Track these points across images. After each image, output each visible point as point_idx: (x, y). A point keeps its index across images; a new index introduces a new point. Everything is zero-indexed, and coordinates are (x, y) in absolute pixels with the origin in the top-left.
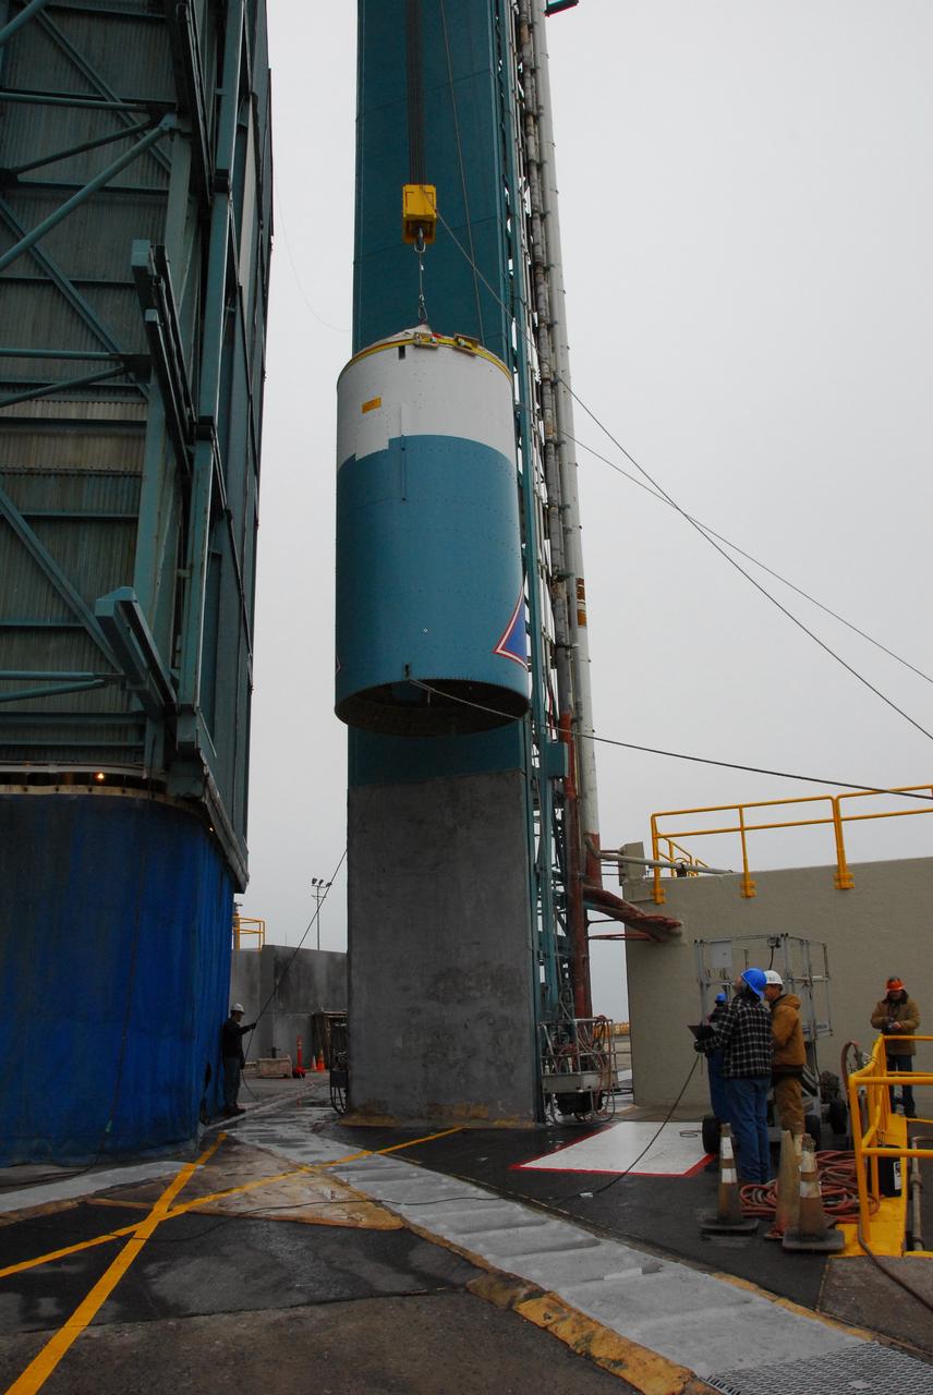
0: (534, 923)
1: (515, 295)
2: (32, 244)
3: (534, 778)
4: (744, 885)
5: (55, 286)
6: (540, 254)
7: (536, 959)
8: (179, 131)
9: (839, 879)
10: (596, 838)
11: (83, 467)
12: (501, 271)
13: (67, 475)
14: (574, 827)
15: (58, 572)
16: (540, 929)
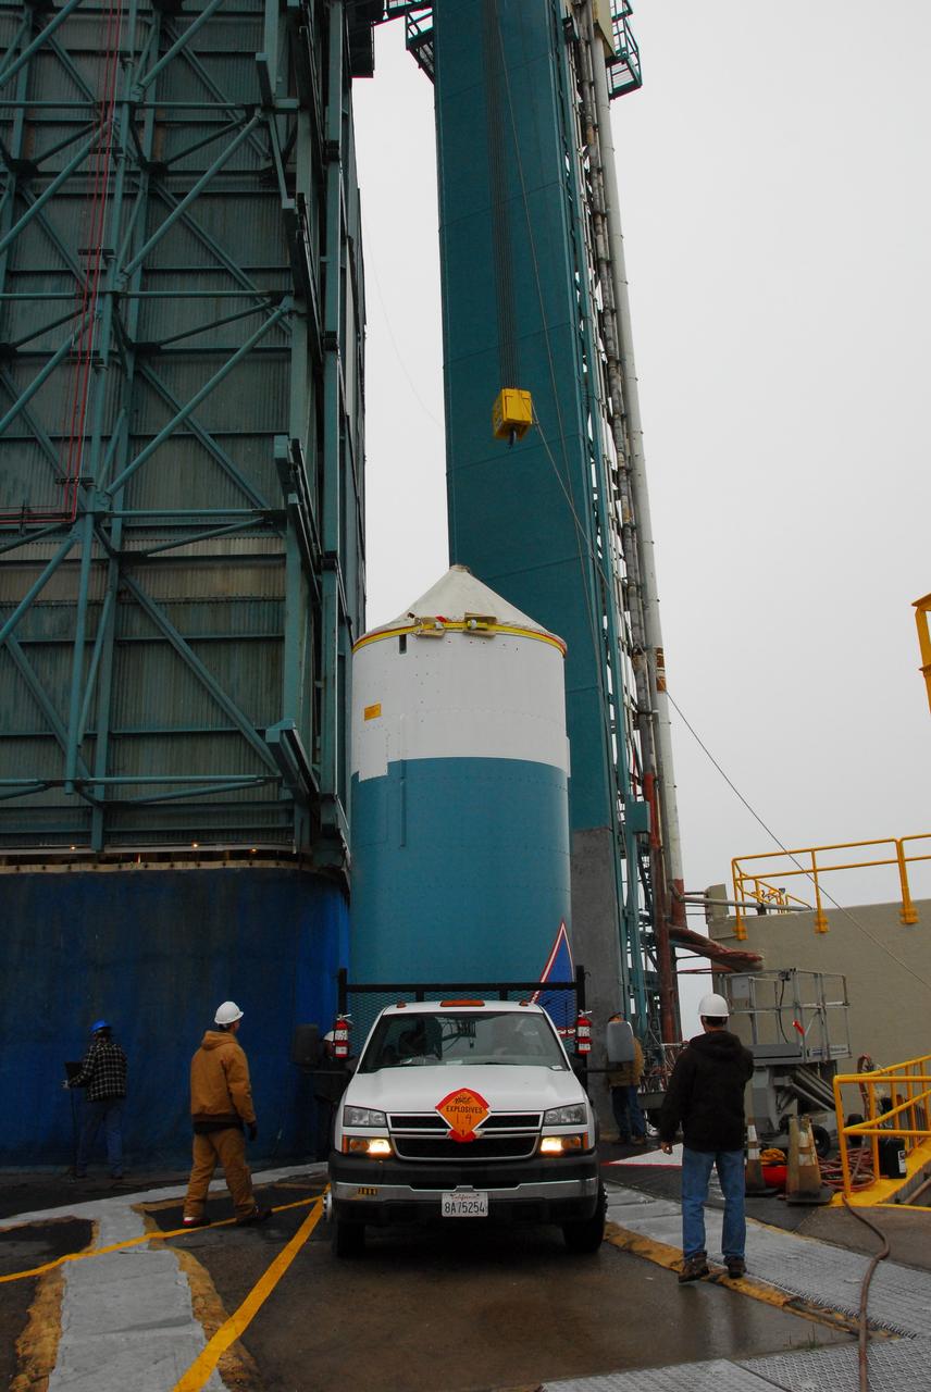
0: (624, 960)
1: (590, 394)
2: (186, 417)
3: (621, 833)
4: (818, 921)
5: (197, 439)
6: (613, 348)
7: (626, 992)
8: (296, 312)
9: (904, 915)
10: (680, 883)
11: (230, 595)
12: (576, 374)
13: (217, 602)
14: (659, 875)
15: (216, 684)
16: (630, 966)
